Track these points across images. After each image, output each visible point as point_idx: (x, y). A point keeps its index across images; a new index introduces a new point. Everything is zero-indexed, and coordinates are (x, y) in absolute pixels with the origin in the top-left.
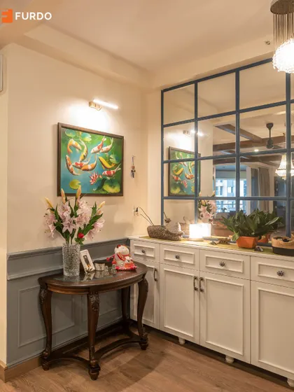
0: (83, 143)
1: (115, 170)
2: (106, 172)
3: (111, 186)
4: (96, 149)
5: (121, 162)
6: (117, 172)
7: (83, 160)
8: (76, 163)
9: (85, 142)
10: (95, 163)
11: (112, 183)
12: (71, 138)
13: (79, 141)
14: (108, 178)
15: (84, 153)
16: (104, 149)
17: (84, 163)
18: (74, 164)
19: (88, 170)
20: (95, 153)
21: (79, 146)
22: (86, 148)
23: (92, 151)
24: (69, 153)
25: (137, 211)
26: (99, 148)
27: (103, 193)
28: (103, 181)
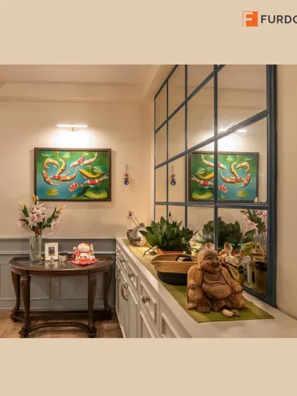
0: (61, 160)
1: (101, 179)
2: (89, 181)
3: (95, 193)
4: (76, 163)
5: (108, 171)
6: (103, 180)
7: (60, 173)
8: (54, 176)
9: (63, 159)
10: (74, 175)
11: (96, 190)
12: (47, 157)
13: (56, 159)
14: (92, 186)
15: (62, 168)
16: (86, 162)
17: (62, 175)
18: (52, 177)
19: (66, 180)
20: (75, 166)
21: (56, 162)
22: (64, 163)
23: (71, 165)
24: (46, 169)
25: (131, 215)
26: (79, 162)
27: (85, 198)
28: (86, 189)
